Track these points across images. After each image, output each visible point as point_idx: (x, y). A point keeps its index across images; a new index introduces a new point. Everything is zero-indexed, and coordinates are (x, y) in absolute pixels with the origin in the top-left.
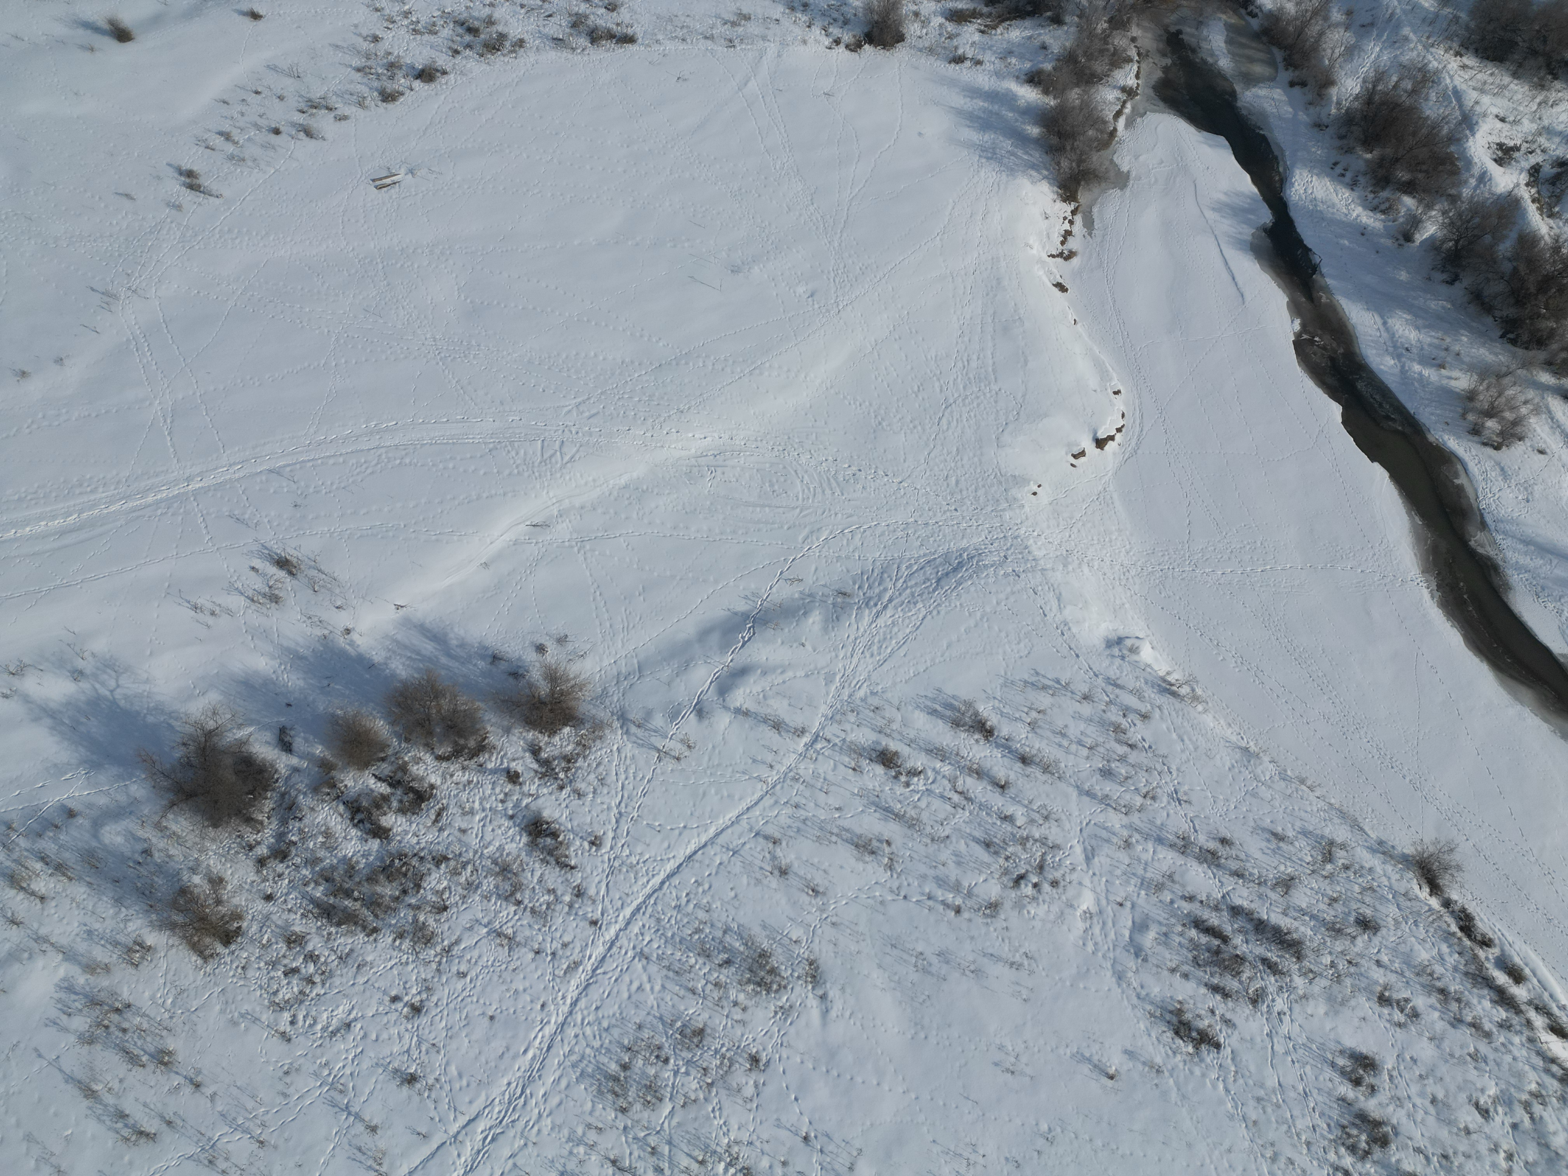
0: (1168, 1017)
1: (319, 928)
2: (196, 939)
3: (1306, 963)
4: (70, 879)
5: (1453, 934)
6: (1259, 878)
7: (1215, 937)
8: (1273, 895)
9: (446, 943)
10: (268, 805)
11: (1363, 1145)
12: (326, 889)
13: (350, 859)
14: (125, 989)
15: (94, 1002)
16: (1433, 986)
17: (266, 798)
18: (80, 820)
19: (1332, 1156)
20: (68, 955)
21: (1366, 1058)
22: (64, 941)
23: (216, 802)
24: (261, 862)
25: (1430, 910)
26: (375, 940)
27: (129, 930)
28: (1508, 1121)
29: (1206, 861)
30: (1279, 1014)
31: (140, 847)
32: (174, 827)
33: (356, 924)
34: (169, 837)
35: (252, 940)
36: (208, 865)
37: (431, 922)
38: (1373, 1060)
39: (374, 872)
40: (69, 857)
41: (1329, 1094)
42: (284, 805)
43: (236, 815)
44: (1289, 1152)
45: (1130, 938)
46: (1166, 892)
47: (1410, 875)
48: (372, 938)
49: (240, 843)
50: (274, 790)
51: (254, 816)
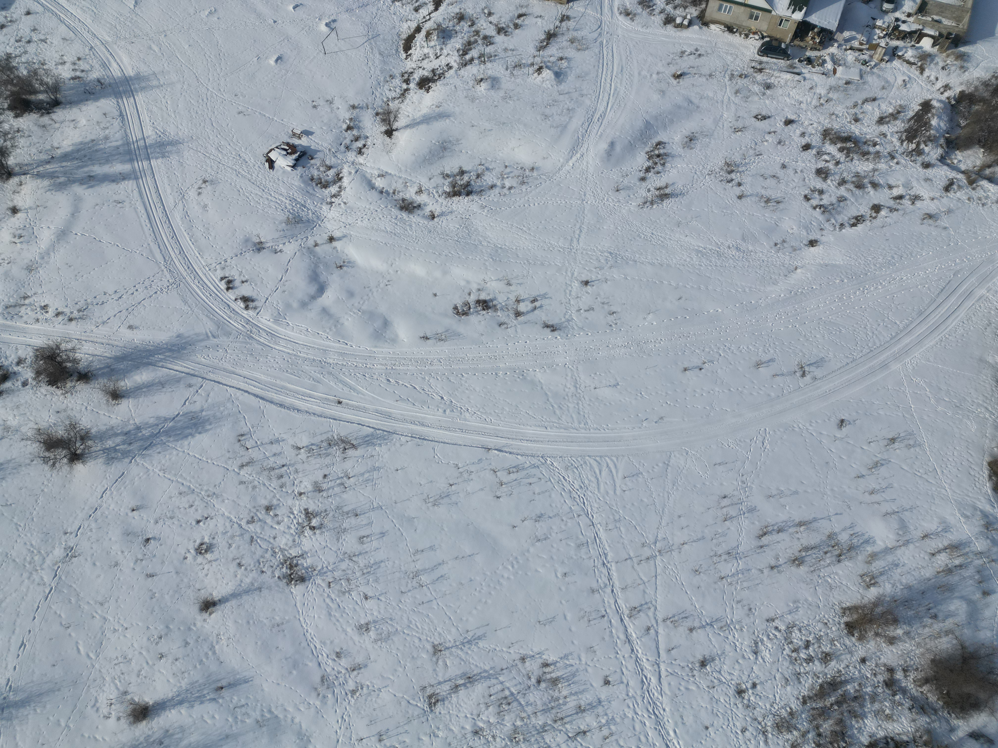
1: (826, 674)
2: (860, 611)
4: (938, 573)
9: (770, 735)
10: (932, 698)
12: (850, 693)
13: (862, 719)
14: (850, 565)
15: (851, 548)
17: (938, 699)
18: (978, 595)
20: (888, 550)
22: (899, 552)
23: (951, 671)
24: (891, 670)
26: (798, 699)
27: (887, 584)
31: (941, 616)
32: (944, 640)
33: (816, 695)
34: (939, 633)
35: (840, 637)
36: (906, 642)
37: (789, 736)
39: (845, 727)
40: (954, 579)
42: (926, 706)
43: (935, 676)
48: (801, 697)
49: (912, 666)
50: (943, 707)
51: (928, 685)
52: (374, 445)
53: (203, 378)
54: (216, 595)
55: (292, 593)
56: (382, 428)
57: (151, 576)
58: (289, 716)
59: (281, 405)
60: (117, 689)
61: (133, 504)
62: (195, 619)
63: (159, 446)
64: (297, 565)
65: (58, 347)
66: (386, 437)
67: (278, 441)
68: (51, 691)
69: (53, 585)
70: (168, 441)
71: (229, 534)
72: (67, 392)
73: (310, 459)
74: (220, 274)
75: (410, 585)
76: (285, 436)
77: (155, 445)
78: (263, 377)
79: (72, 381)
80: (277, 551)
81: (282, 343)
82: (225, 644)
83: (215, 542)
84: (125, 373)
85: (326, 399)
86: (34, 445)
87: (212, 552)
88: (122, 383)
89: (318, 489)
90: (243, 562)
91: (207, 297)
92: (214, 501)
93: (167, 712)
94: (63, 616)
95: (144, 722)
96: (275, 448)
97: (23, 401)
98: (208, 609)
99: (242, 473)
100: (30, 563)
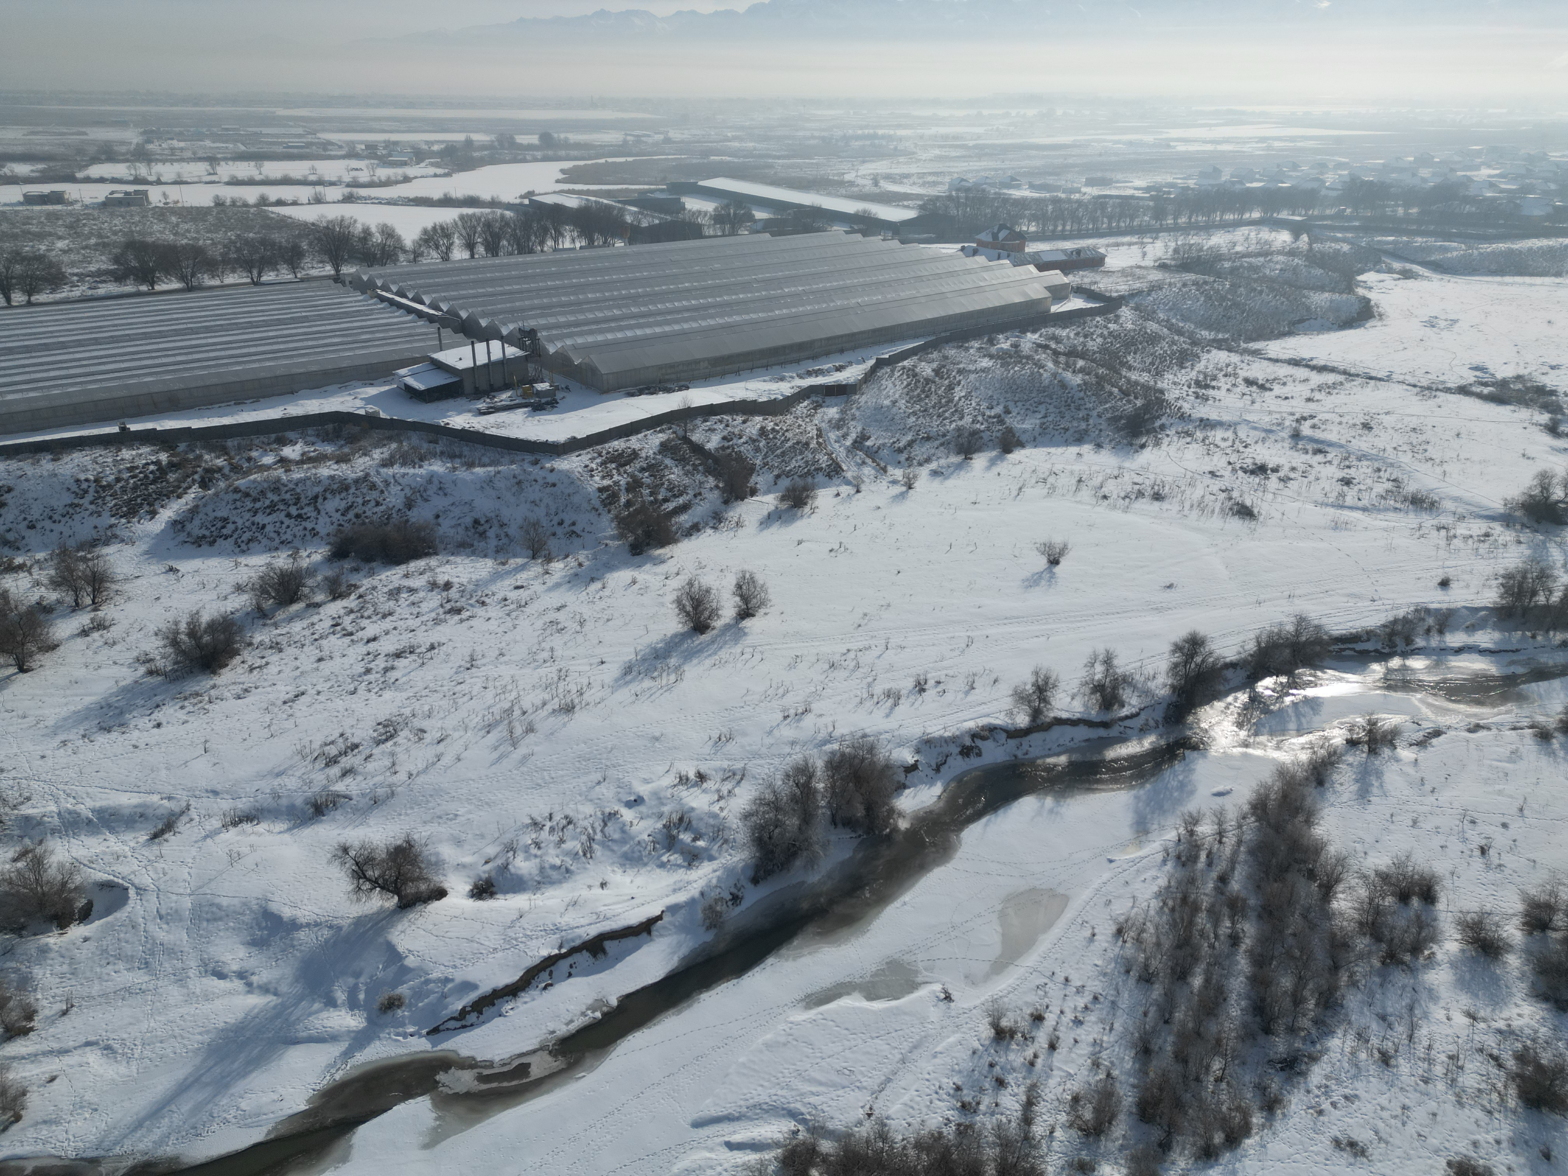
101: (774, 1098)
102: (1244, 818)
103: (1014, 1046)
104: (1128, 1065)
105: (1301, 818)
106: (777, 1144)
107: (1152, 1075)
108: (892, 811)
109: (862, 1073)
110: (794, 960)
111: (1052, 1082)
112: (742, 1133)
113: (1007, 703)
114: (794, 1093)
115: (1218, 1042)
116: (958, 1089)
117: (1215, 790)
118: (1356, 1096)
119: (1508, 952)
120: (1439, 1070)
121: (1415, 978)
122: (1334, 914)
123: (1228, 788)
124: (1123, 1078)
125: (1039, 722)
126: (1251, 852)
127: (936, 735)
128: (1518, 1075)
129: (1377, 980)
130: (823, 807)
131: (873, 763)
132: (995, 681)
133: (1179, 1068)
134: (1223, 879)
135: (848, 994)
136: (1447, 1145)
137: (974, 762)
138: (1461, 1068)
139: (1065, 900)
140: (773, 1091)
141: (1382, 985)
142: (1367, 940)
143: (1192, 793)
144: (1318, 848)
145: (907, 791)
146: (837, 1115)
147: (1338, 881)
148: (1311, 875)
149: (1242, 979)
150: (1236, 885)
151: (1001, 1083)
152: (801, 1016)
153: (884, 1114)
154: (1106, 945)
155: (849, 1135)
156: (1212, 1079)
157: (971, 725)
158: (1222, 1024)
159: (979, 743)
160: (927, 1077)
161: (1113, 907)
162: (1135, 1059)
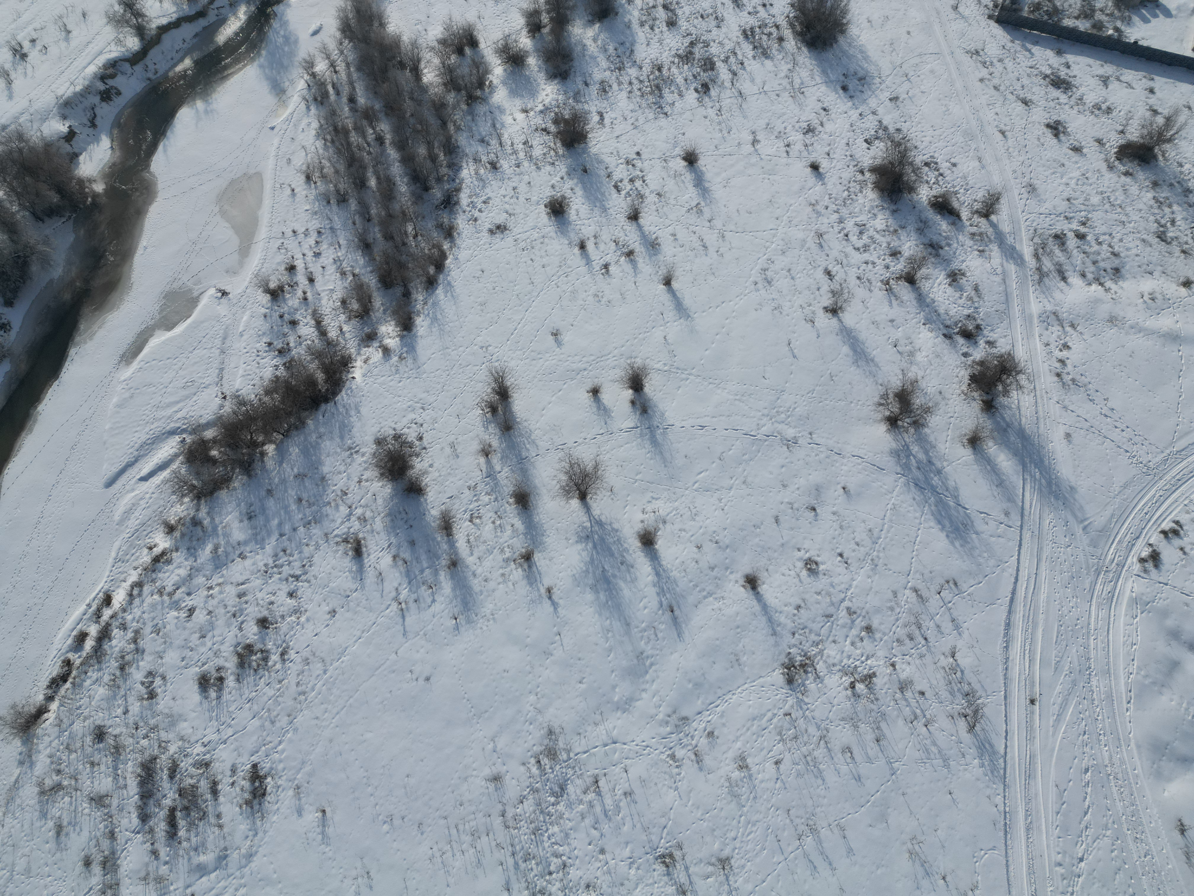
0: (256, 807)
3: (156, 752)
5: (73, 684)
6: (105, 820)
7: (175, 817)
8: (115, 802)
11: (259, 655)
16: (122, 675)
19: (278, 666)
21: (200, 683)
25: (61, 705)
28: (187, 598)
29: (114, 864)
30: (205, 746)
38: (199, 679)
41: (240, 689)
44: (293, 687)
45: (215, 870)
46: (161, 872)
47: (39, 731)
52: (981, 756)
53: (1021, 527)
54: (763, 589)
55: (774, 671)
56: (1008, 766)
57: (777, 520)
58: (647, 686)
59: (1008, 625)
60: (668, 515)
61: (851, 487)
62: (737, 572)
63: (922, 497)
64: (806, 672)
65: (1019, 372)
66: (996, 773)
67: (957, 627)
68: (664, 460)
69: (758, 437)
70: (930, 505)
71: (832, 590)
72: (966, 395)
73: (942, 671)
74: (1184, 518)
75: (798, 821)
76: (966, 635)
77: (923, 493)
78: (1043, 597)
79: (980, 395)
80: (820, 647)
81: (1103, 614)
82: (714, 607)
83: (821, 576)
84: (1005, 444)
85: (1033, 684)
86: (898, 382)
87: (809, 576)
88: (991, 443)
89: (904, 686)
90: (802, 611)
91: (1141, 510)
92: (867, 567)
93: (649, 563)
94: (731, 452)
95: (639, 544)
96: (947, 626)
97: (945, 359)
98: (749, 583)
99: (907, 592)
100: (777, 412)
101: (151, 432)
102: (341, 44)
103: (288, 296)
104: (362, 262)
105: (376, 24)
106: (176, 456)
107: (378, 258)
108: (81, 182)
109: (200, 377)
110: (91, 338)
111: (324, 302)
112: (146, 467)
113: (109, 32)
114: (163, 420)
115: (404, 213)
116: (270, 344)
117: (311, 31)
118: (489, 198)
119: (527, 57)
120: (522, 155)
121: (488, 104)
122: (427, 87)
123: (318, 24)
124: (363, 271)
125: (147, 38)
126: (359, 69)
127: (69, 93)
128: (558, 133)
129: (469, 118)
130: (18, 211)
131: (32, 149)
132: (84, 15)
133: (390, 244)
134: (352, 100)
135: (151, 336)
136: (541, 196)
137: (119, 102)
138: (531, 146)
139: (259, 175)
140: (147, 429)
141: (473, 120)
142: (453, 94)
143: (296, 42)
144: (396, 43)
145: (81, 158)
146: (202, 412)
147: (419, 61)
148: (402, 65)
149: (397, 164)
150: (362, 100)
151: (294, 323)
152: (128, 372)
153: (234, 390)
154: (305, 192)
155: (220, 418)
156: (411, 238)
157: (92, 69)
158: (400, 201)
159: (111, 82)
160: (245, 350)
161: (293, 163)
162: (363, 255)
